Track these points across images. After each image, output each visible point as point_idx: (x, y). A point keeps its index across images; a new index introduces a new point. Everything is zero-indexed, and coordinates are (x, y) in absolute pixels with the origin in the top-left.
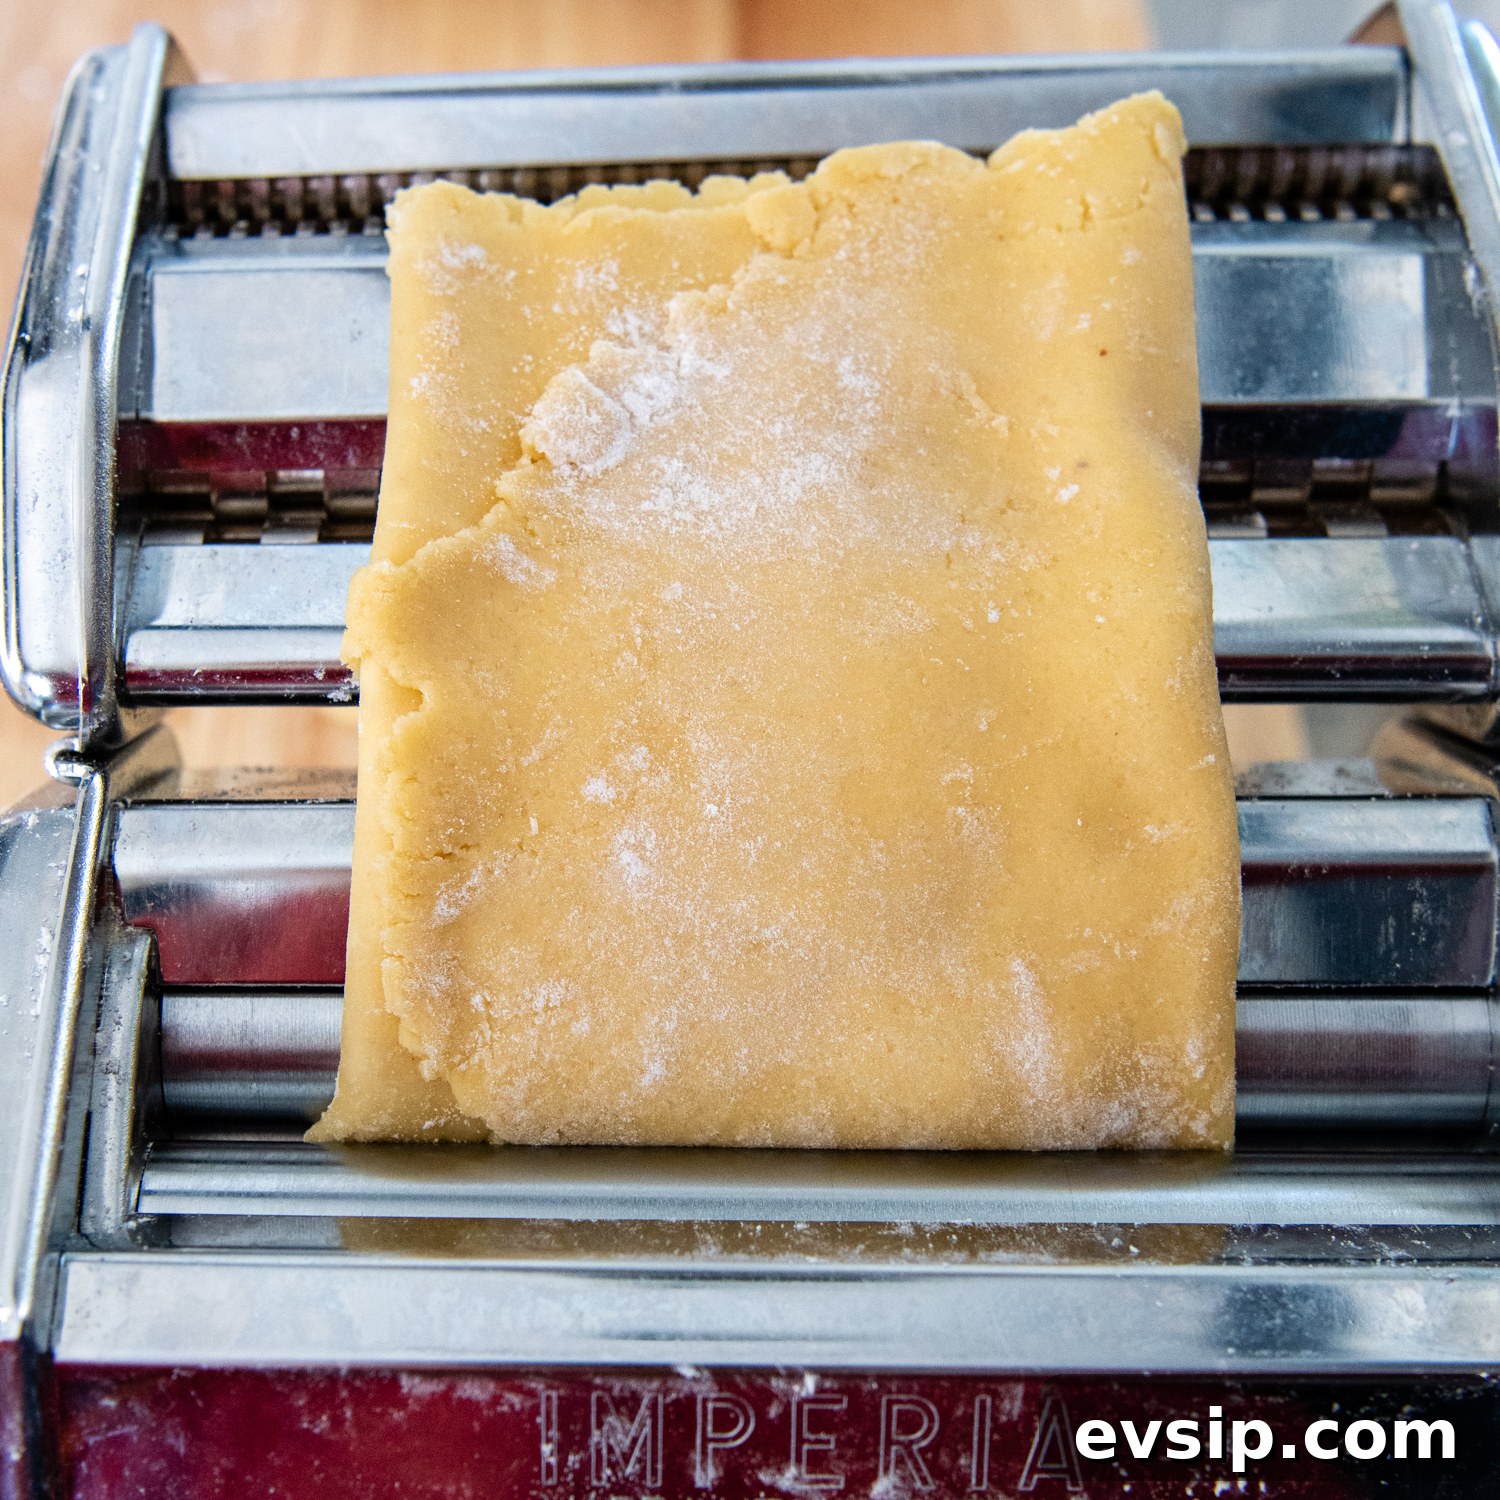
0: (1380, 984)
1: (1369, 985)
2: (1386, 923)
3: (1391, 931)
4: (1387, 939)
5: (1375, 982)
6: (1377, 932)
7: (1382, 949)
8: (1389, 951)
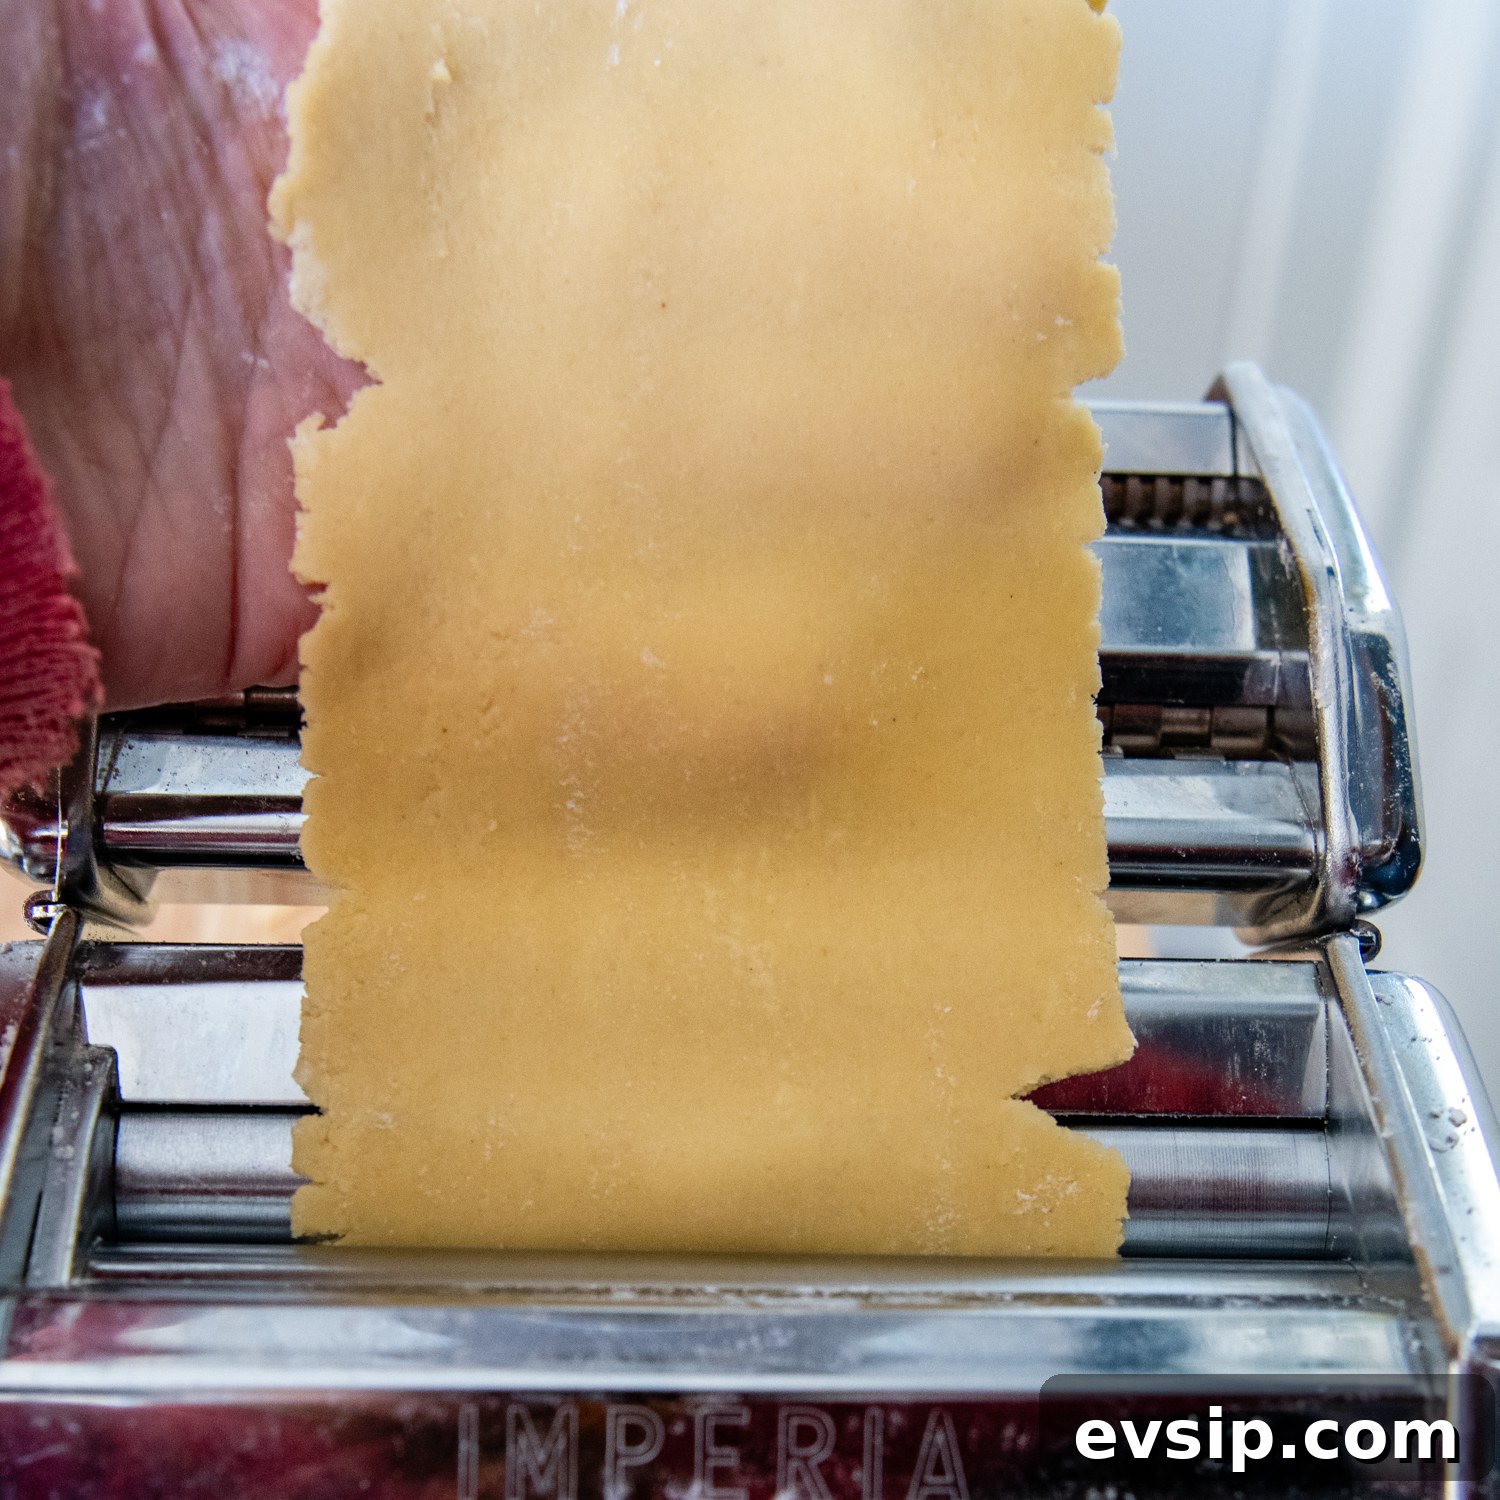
0: (1229, 1114)
1: (1220, 1115)
2: (1232, 1061)
3: (1237, 1067)
4: (1233, 1073)
5: (1225, 1113)
6: (1225, 1069)
7: (1229, 1083)
8: (1235, 1085)
